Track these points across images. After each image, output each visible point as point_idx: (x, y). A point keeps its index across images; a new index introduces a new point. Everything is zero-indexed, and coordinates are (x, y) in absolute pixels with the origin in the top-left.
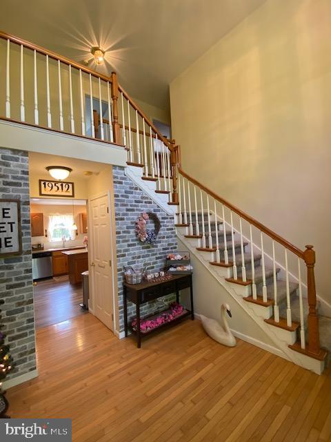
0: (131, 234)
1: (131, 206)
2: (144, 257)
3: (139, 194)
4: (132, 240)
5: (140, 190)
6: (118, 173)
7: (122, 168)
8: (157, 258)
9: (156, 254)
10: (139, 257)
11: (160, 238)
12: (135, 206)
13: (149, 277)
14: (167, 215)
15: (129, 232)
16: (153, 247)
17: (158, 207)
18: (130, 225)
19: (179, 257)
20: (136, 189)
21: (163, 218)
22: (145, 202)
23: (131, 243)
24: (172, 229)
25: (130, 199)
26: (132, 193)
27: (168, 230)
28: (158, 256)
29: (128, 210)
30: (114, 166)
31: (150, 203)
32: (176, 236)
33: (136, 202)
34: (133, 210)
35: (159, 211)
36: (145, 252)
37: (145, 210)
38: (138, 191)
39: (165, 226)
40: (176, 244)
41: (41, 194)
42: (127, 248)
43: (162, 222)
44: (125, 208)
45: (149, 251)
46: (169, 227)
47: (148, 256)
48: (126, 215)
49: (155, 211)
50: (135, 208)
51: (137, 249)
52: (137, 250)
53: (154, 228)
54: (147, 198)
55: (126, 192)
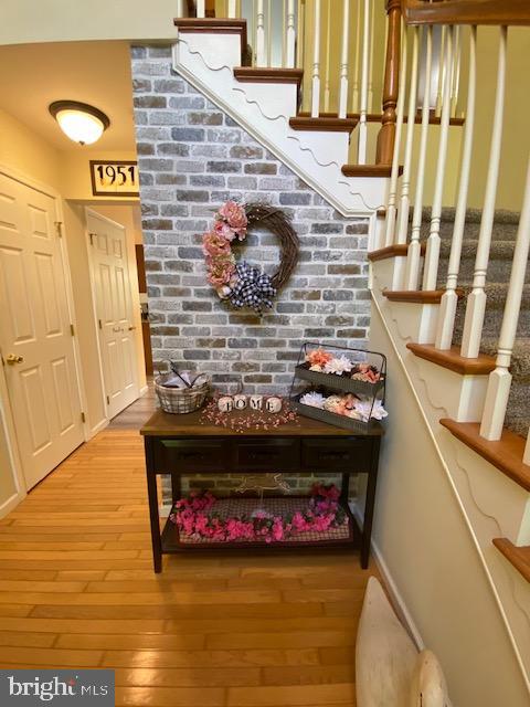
0: (195, 273)
1: (195, 181)
2: (234, 344)
3: (226, 138)
4: (199, 293)
5: (231, 123)
6: (148, 70)
7: (164, 47)
8: (282, 356)
9: (281, 343)
10: (221, 343)
11: (297, 295)
12: (210, 181)
13: (223, 403)
14: (339, 215)
15: (187, 268)
16: (271, 320)
17: (302, 185)
18: (190, 245)
19: (339, 365)
20: (216, 120)
21: (318, 228)
22: (249, 169)
23: (193, 298)
24: (355, 270)
25: (191, 158)
26: (198, 136)
27: (332, 270)
28: (288, 349)
29: (184, 196)
30: (138, 46)
31: (268, 170)
32: (368, 296)
33: (214, 166)
34: (201, 197)
35: (305, 200)
36: (241, 331)
37: (246, 196)
38: (223, 128)
39: (326, 256)
40: (366, 322)
41: (95, 193)
42: (181, 312)
43: (314, 242)
44: (173, 188)
45: (256, 332)
46: (343, 262)
47: (252, 344)
48: (178, 211)
49: (285, 199)
50: (209, 189)
51: (213, 320)
52: (215, 322)
53: (277, 262)
54: (256, 153)
55: (177, 134)
